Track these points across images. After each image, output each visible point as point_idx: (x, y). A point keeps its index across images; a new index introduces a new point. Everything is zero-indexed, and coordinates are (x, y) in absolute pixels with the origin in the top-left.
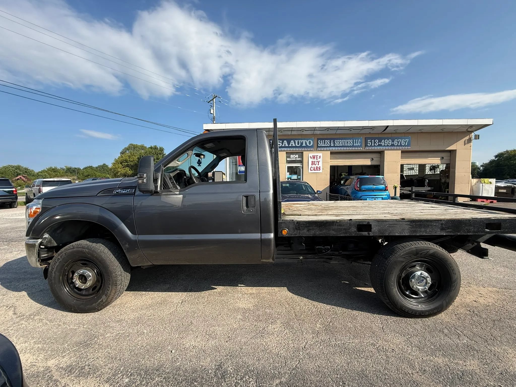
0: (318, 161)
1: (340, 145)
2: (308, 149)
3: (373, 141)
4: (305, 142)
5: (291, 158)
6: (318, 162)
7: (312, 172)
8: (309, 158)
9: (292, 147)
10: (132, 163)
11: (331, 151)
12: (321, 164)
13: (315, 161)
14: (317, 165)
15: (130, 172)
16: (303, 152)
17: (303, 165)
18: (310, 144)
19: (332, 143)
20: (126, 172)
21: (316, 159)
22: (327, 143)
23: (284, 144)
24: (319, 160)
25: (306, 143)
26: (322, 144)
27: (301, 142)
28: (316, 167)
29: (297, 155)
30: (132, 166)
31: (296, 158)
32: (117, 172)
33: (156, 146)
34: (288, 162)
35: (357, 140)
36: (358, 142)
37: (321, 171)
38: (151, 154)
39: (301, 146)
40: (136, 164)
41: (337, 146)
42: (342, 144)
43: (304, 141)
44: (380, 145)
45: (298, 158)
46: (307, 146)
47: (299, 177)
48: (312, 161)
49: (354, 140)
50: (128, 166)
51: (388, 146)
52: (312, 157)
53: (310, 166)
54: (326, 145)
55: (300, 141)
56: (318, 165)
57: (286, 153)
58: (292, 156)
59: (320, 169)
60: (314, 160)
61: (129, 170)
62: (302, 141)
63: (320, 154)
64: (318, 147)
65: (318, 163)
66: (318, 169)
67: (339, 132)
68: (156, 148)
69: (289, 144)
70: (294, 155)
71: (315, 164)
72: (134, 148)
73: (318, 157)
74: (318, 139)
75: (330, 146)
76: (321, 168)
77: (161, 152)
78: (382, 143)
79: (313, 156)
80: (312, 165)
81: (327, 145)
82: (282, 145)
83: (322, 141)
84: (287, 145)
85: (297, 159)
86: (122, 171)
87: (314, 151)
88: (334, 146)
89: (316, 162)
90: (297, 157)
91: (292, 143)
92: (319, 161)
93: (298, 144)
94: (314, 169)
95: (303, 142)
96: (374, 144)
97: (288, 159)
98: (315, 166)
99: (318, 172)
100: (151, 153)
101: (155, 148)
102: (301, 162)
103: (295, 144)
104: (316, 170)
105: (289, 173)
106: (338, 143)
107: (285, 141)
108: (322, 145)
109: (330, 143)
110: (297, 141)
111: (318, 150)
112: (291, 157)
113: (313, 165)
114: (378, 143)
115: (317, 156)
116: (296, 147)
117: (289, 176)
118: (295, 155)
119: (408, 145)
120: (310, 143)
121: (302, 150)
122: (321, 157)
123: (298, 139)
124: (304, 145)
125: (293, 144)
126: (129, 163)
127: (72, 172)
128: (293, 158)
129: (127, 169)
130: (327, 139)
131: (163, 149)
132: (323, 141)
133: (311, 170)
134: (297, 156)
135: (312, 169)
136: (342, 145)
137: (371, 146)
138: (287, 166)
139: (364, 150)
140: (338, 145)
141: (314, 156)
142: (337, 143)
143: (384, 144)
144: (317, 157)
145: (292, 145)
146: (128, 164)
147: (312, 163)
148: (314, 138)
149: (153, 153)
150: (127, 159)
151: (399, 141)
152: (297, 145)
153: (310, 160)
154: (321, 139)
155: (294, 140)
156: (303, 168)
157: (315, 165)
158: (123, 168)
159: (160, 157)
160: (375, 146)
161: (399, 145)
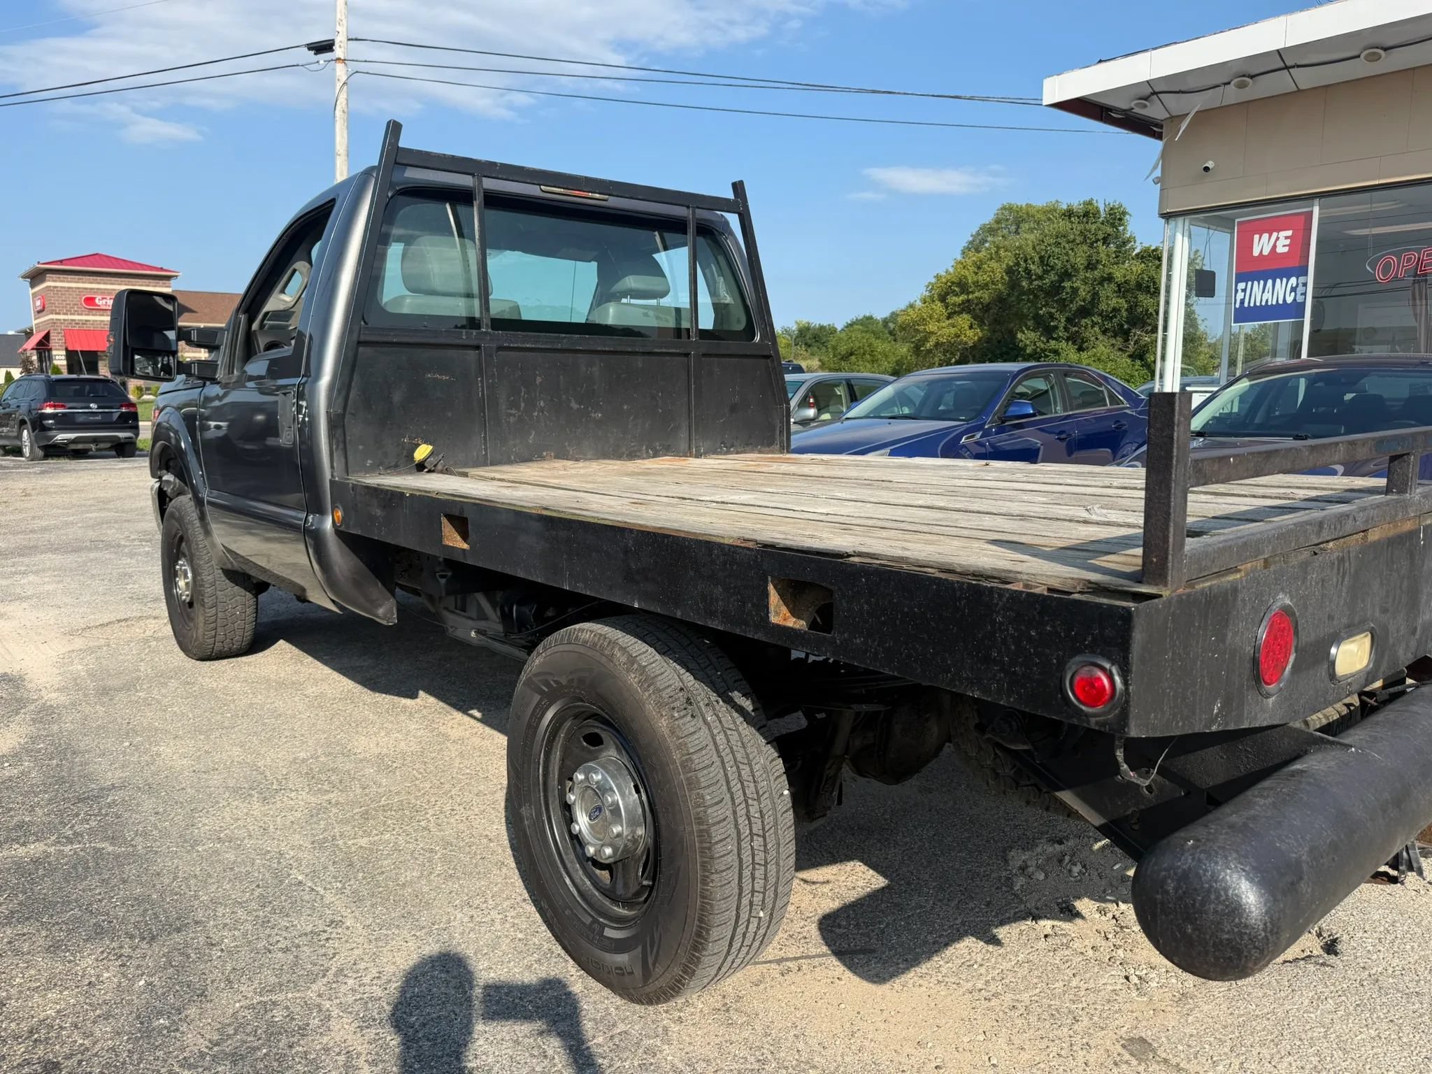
10: (986, 296)
15: (970, 333)
20: (957, 336)
30: (987, 308)
32: (925, 336)
33: (1090, 203)
38: (1064, 244)
40: (1000, 300)
50: (966, 307)
61: (971, 327)
68: (1088, 213)
72: (1018, 223)
77: (1109, 230)
86: (943, 330)
100: (1063, 241)
101: (1086, 214)
126: (970, 297)
127: (809, 342)
129: (964, 320)
131: (1124, 213)
146: (968, 301)
149: (1074, 241)
150: (965, 277)
158: (948, 318)
159: (1103, 255)
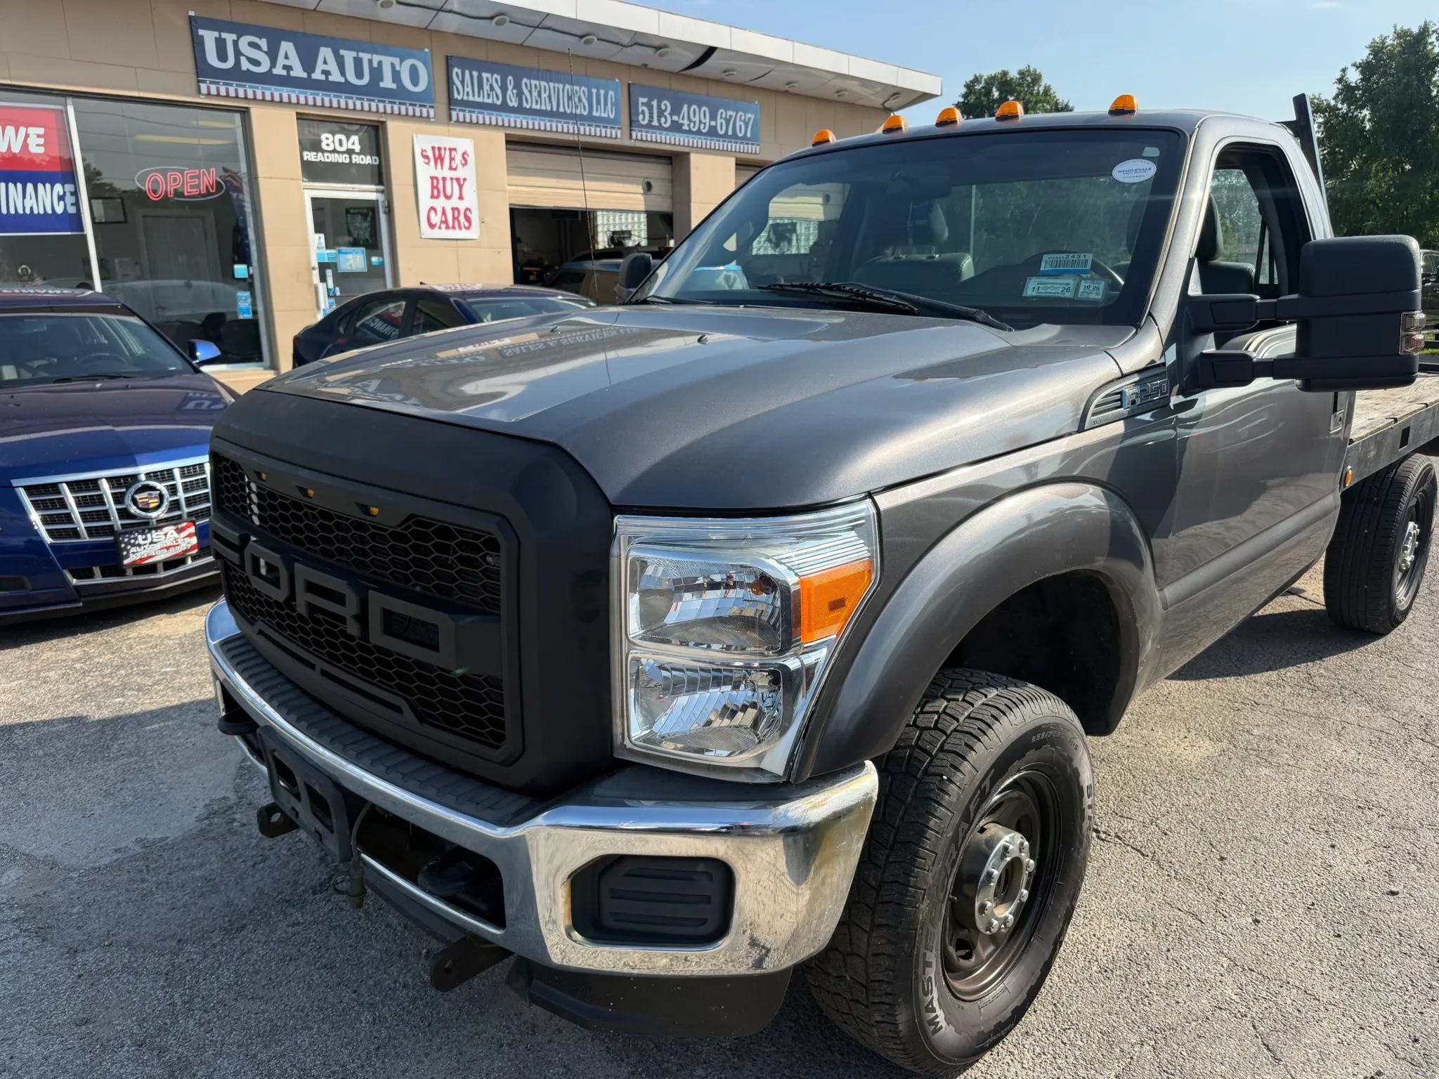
0: (458, 180)
1: (543, 108)
2: (410, 109)
3: (655, 103)
4: (393, 65)
5: (323, 151)
6: (460, 183)
7: (436, 233)
8: (419, 160)
9: (326, 86)
11: (509, 132)
12: (470, 190)
13: (444, 179)
14: (455, 202)
16: (383, 123)
17: (388, 193)
18: (415, 80)
19: (509, 92)
21: (451, 168)
22: (492, 88)
23: (281, 61)
24: (461, 173)
25: (396, 76)
26: (469, 89)
27: (370, 61)
28: (453, 209)
29: (355, 138)
31: (350, 152)
34: (313, 172)
35: (602, 92)
36: (606, 104)
37: (473, 233)
39: (373, 90)
41: (532, 112)
42: (550, 102)
43: (387, 61)
44: (676, 127)
45: (362, 152)
46: (399, 94)
47: (374, 259)
48: (432, 178)
49: (594, 91)
51: (699, 132)
52: (430, 154)
53: (425, 201)
54: (486, 100)
55: (365, 57)
56: (461, 198)
57: (300, 117)
58: (328, 140)
59: (468, 219)
60: (440, 173)
62: (376, 58)
63: (462, 142)
64: (451, 101)
65: (461, 186)
66: (462, 219)
67: (541, 38)
69: (309, 65)
70: (338, 137)
71: (449, 192)
73: (458, 158)
74: (449, 63)
75: (504, 108)
76: (475, 217)
78: (683, 119)
79: (433, 148)
80: (433, 197)
81: (490, 101)
82: (273, 64)
83: (467, 72)
84: (298, 72)
85: (356, 159)
87: (437, 121)
88: (520, 110)
89: (448, 183)
90: (357, 148)
91: (325, 62)
92: (465, 180)
93: (359, 75)
94: (446, 222)
95: (380, 63)
96: (659, 120)
97: (310, 156)
98: (449, 205)
99: (462, 234)
102: (380, 175)
103: (343, 73)
104: (454, 227)
105: (322, 236)
106: (535, 94)
107: (287, 47)
108: (471, 98)
109: (504, 88)
110: (349, 56)
111: (454, 118)
112: (324, 146)
113: (438, 197)
114: (671, 114)
115: (451, 150)
116: (346, 88)
117: (328, 255)
118: (343, 137)
119: (754, 139)
120: (414, 73)
121: (381, 110)
122: (471, 159)
123: (357, 46)
124: (387, 83)
125: (333, 66)
128: (335, 151)
130: (492, 67)
132: (472, 77)
133: (432, 226)
134: (354, 142)
135: (436, 219)
136: (549, 109)
137: (649, 126)
138: (308, 195)
139: (627, 143)
140: (534, 107)
141: (439, 149)
142: (530, 92)
143: (689, 125)
144: (452, 159)
145: (326, 73)
147: (433, 187)
148: (431, 51)
151: (731, 116)
152: (352, 79)
153: (425, 172)
154: (467, 64)
155: (337, 45)
156: (390, 211)
157: (448, 198)
160: (660, 128)
161: (730, 133)
